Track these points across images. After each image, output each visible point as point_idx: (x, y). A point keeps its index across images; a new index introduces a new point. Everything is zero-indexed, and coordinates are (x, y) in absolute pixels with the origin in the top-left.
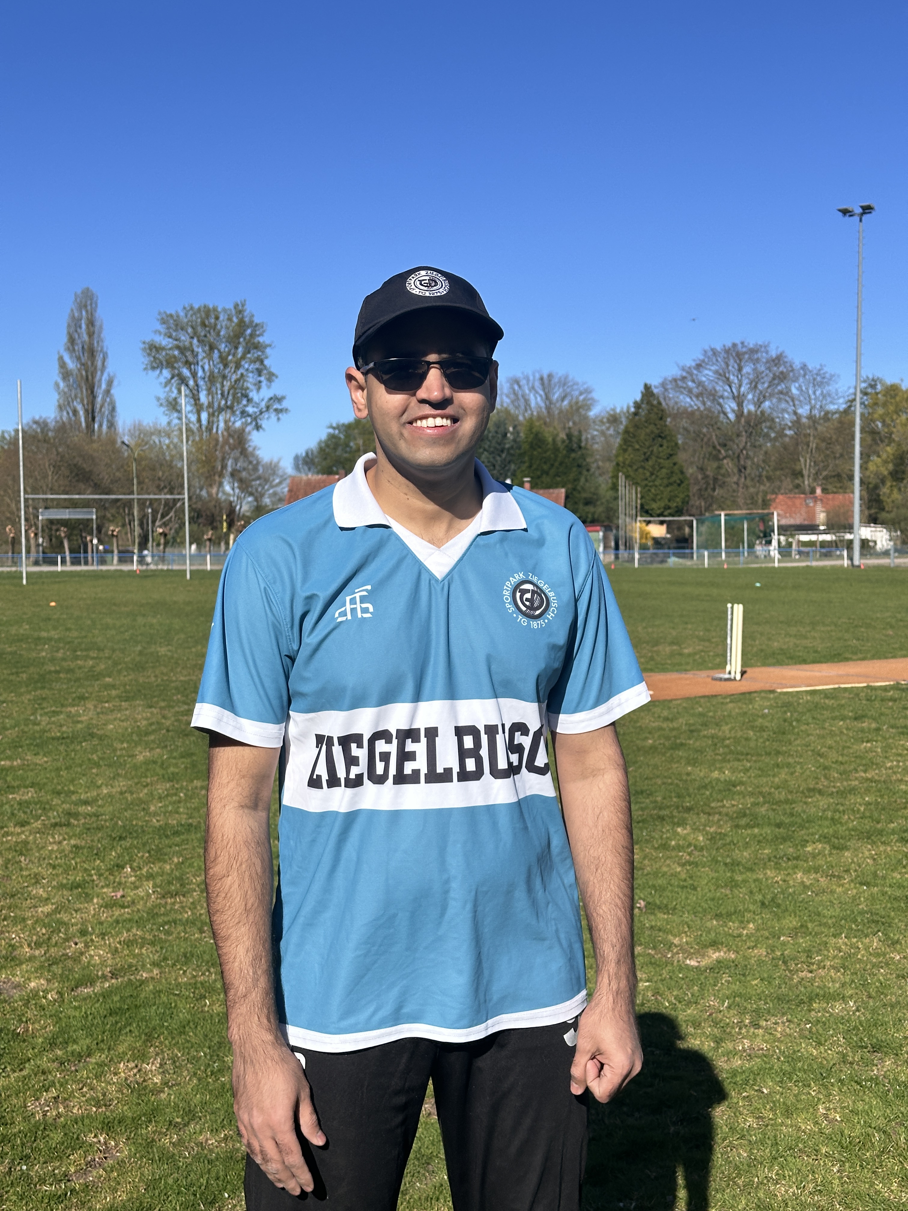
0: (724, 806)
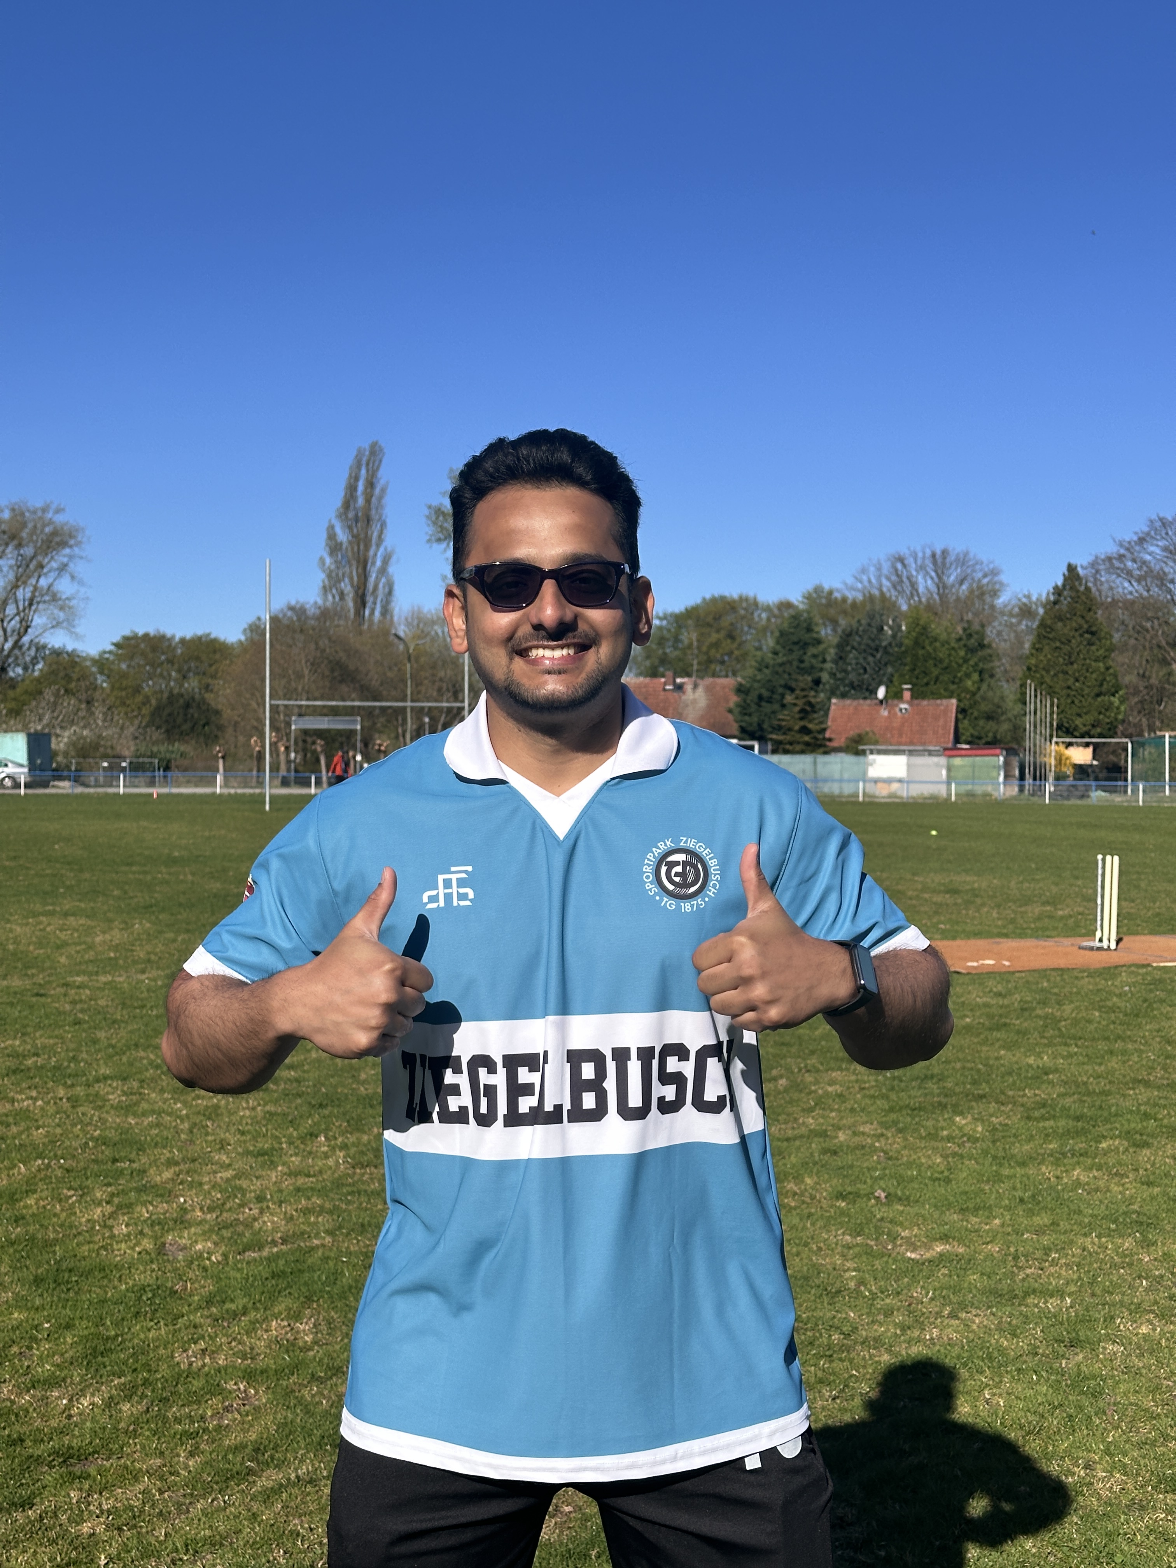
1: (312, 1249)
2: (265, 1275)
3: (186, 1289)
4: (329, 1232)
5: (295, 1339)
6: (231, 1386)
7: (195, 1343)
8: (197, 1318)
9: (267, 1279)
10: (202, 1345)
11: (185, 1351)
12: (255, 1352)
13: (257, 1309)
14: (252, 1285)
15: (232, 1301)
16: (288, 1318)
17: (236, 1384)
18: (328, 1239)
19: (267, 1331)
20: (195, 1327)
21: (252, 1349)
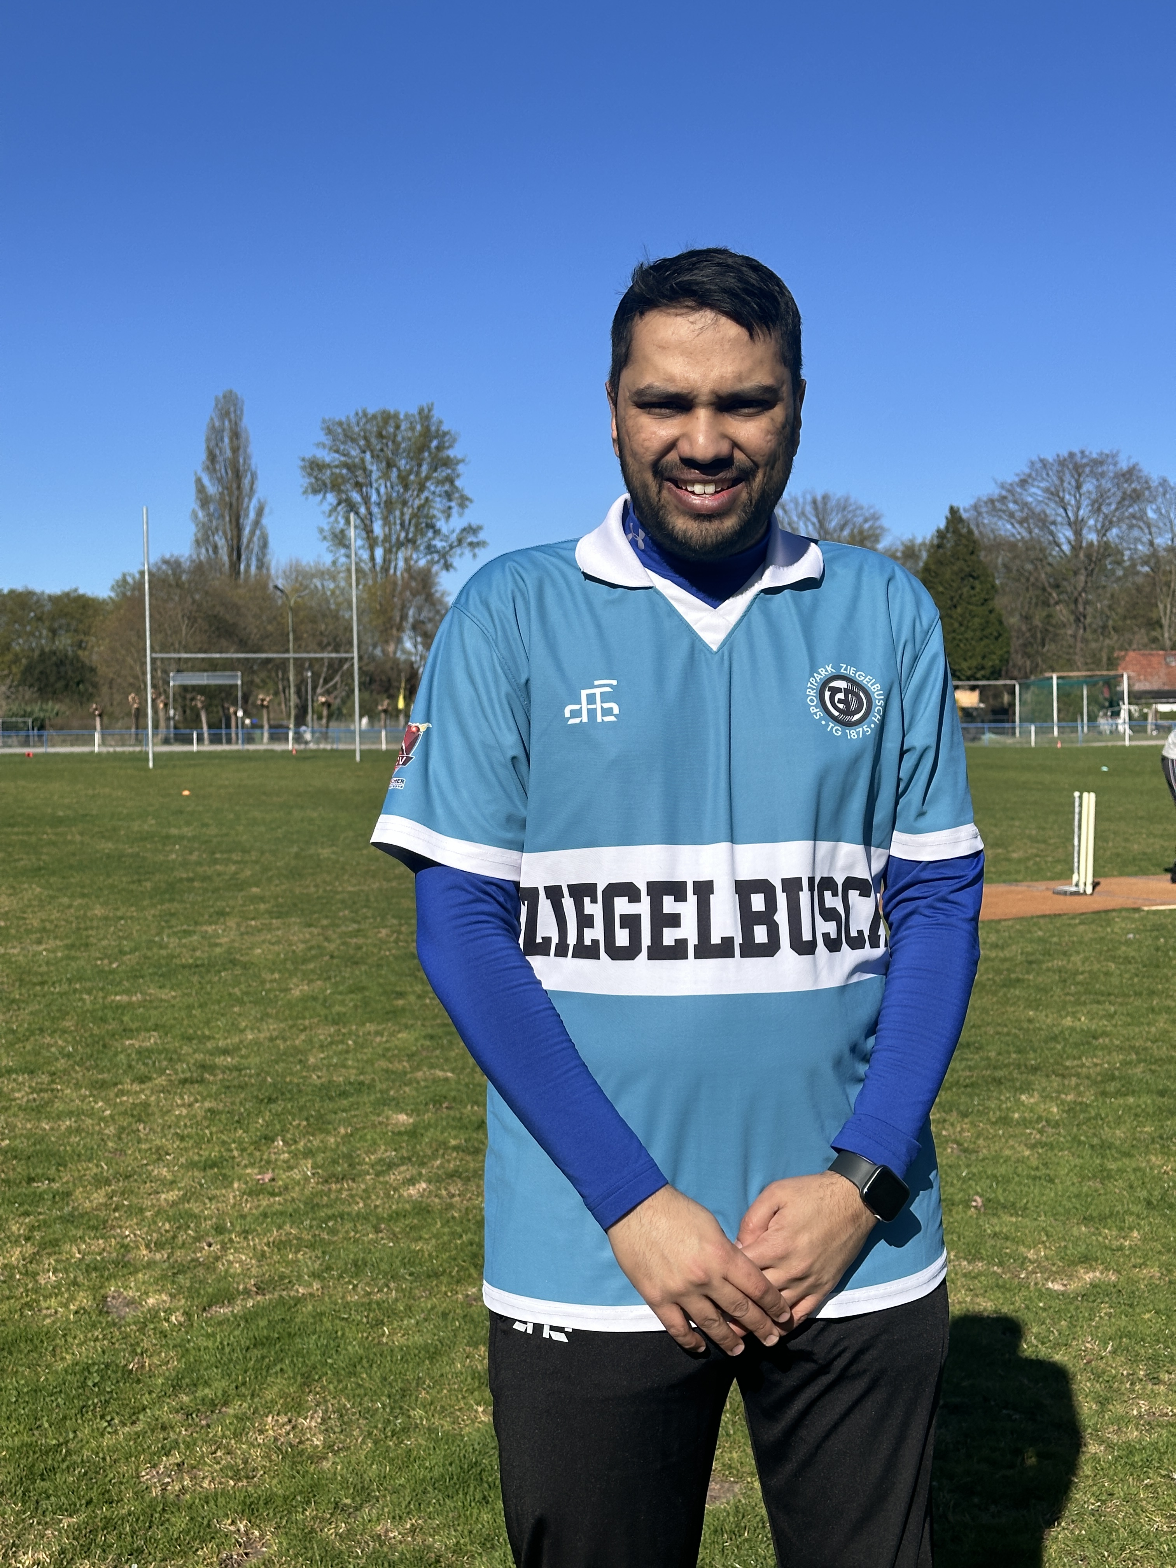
0: (1083, 1065)
1: (298, 1301)
2: (244, 1342)
3: (143, 1366)
4: (314, 1275)
5: (300, 1442)
6: (226, 1525)
7: (166, 1455)
8: (165, 1413)
9: (248, 1349)
10: (176, 1457)
11: (154, 1466)
12: (250, 1467)
13: (242, 1397)
14: (231, 1360)
15: (207, 1384)
16: (286, 1409)
17: (233, 1523)
18: (316, 1285)
19: (261, 1432)
20: (164, 1428)
21: (245, 1462)
